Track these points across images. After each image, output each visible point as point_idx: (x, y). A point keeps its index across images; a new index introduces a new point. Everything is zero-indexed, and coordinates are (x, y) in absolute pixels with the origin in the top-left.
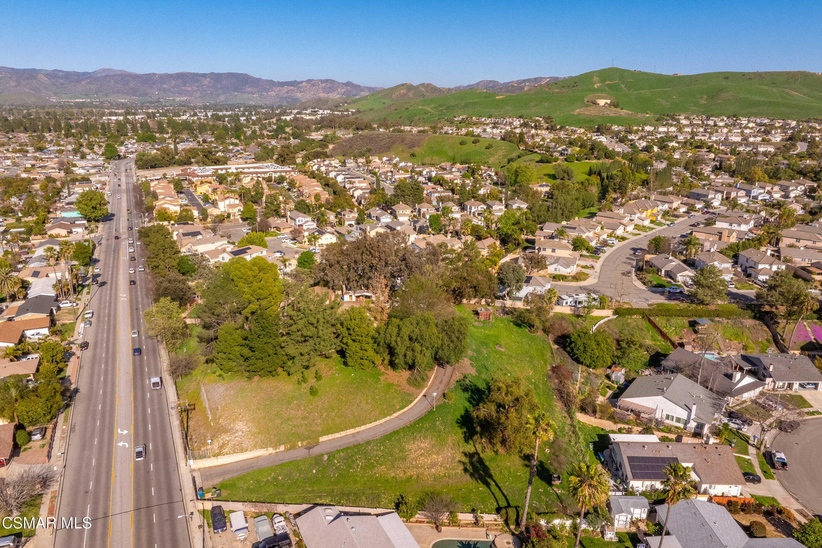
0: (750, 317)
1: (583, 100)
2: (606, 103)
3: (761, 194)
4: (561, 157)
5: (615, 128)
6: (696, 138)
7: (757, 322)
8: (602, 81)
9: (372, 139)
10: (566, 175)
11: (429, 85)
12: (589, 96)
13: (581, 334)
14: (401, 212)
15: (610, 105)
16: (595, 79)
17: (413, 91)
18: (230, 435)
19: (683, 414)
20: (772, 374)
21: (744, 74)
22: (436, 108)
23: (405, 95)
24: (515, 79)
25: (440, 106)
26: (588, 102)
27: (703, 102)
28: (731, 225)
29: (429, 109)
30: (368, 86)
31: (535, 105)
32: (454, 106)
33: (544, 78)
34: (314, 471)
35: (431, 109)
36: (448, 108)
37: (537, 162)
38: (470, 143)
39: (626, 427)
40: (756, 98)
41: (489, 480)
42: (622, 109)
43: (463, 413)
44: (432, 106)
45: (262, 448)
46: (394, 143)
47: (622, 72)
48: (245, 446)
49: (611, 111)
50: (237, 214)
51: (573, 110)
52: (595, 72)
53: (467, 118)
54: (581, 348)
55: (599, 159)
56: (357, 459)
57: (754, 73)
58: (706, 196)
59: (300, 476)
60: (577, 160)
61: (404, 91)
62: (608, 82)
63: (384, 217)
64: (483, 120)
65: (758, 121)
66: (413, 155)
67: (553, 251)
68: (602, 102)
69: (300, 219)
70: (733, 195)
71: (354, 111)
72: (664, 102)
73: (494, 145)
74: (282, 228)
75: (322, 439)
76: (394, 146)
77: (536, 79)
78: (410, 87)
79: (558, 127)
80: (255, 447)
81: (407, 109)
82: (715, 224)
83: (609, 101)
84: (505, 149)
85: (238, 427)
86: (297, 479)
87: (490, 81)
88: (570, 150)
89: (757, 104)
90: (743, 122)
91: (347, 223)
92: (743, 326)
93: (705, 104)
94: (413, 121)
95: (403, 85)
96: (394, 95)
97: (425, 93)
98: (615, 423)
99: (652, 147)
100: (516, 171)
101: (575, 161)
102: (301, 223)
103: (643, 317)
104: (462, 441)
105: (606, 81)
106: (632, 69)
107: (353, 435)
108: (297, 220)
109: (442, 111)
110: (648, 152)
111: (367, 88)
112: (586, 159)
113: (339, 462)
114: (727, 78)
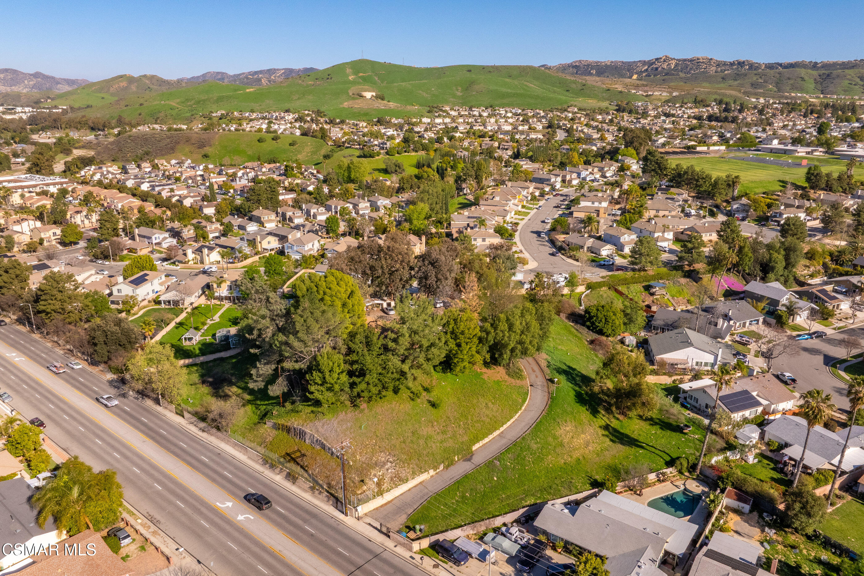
0: (681, 277)
1: (348, 93)
2: (373, 96)
3: (587, 175)
4: (382, 151)
5: (394, 121)
6: (474, 128)
7: (688, 280)
8: (356, 73)
9: (146, 139)
10: (397, 168)
11: (153, 77)
12: (352, 88)
13: (600, 308)
14: (266, 219)
15: (377, 97)
16: (348, 71)
17: (136, 84)
18: (380, 468)
19: (710, 358)
20: (732, 317)
21: (484, 68)
22: (183, 102)
23: (126, 89)
24: (246, 70)
25: (187, 100)
26: (353, 94)
27: (459, 94)
28: (593, 203)
29: (175, 104)
30: (66, 78)
31: (299, 99)
32: (204, 101)
33: (278, 70)
34: (495, 479)
35: (178, 103)
36: (199, 102)
37: (358, 157)
38: (269, 140)
39: (679, 377)
40: (504, 90)
41: (642, 444)
42: (389, 101)
43: (574, 393)
44: (178, 100)
45: (422, 473)
46: (177, 143)
47: (373, 64)
48: (403, 475)
49: (380, 103)
50: (53, 238)
51: (341, 103)
52: (347, 63)
53: (227, 114)
54: (603, 320)
55: (416, 151)
56: (525, 457)
57: (492, 67)
58: (549, 180)
59: (485, 487)
60: (398, 153)
61: (124, 84)
62: (361, 74)
63: (250, 225)
64: (247, 115)
65: (514, 111)
66: (206, 156)
67: (484, 240)
68: (368, 95)
69: (157, 236)
70: (568, 177)
71: (65, 107)
72: (425, 94)
73: (298, 141)
74: (138, 249)
75: (474, 448)
76: (179, 147)
77: (269, 71)
78: (131, 80)
79: (338, 121)
80: (414, 474)
81: (141, 105)
82: (579, 204)
83: (374, 94)
84: (311, 145)
85: (383, 459)
86: (484, 491)
87: (218, 73)
88: (388, 143)
89: (508, 95)
90: (501, 112)
91: (211, 236)
92: (680, 285)
93: (462, 96)
94: (158, 118)
95: (121, 77)
96: (111, 89)
97: (151, 86)
98: (670, 376)
99: (442, 138)
100: (349, 167)
101: (397, 155)
102: (158, 241)
103: (609, 288)
104: (592, 417)
105: (359, 72)
106: (382, 61)
107: (500, 435)
108: (153, 238)
109: (191, 106)
110: (440, 143)
111: (65, 80)
112: (405, 152)
113: (511, 464)
114: (470, 71)
